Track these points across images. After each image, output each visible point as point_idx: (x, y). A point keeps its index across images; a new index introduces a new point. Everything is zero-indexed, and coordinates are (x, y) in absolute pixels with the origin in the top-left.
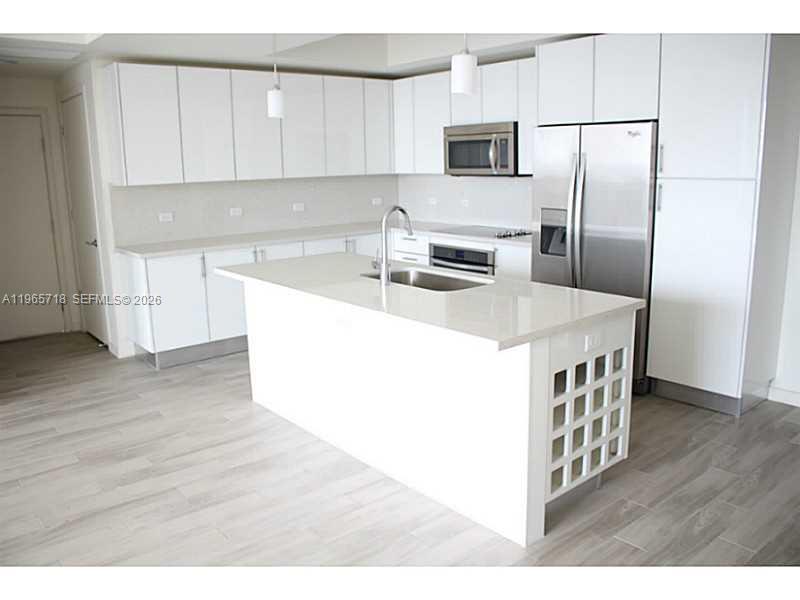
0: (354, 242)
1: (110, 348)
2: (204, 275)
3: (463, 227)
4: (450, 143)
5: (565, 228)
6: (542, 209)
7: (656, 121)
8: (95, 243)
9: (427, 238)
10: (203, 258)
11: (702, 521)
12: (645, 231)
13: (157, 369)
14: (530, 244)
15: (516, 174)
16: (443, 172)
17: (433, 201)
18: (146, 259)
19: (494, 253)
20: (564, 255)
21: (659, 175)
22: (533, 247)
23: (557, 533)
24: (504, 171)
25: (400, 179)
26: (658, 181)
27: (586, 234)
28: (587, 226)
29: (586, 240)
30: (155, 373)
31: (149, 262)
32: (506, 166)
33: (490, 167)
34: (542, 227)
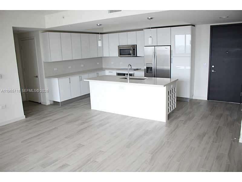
0: (98, 73)
1: (42, 103)
2: (70, 83)
3: (121, 69)
4: (120, 49)
5: (152, 68)
6: (147, 64)
7: (170, 46)
8: (37, 77)
9: (116, 71)
10: (70, 79)
11: (191, 116)
12: (170, 67)
13: (60, 106)
14: (144, 72)
15: (137, 56)
16: (118, 56)
17: (112, 63)
18: (58, 79)
19: (133, 74)
20: (152, 73)
21: (171, 56)
22: (145, 72)
23: (170, 119)
24: (134, 56)
25: (103, 58)
26: (171, 57)
27: (157, 69)
28: (157, 67)
29: (157, 70)
30: (60, 107)
31: (59, 80)
32: (135, 55)
33: (130, 55)
34: (147, 67)
